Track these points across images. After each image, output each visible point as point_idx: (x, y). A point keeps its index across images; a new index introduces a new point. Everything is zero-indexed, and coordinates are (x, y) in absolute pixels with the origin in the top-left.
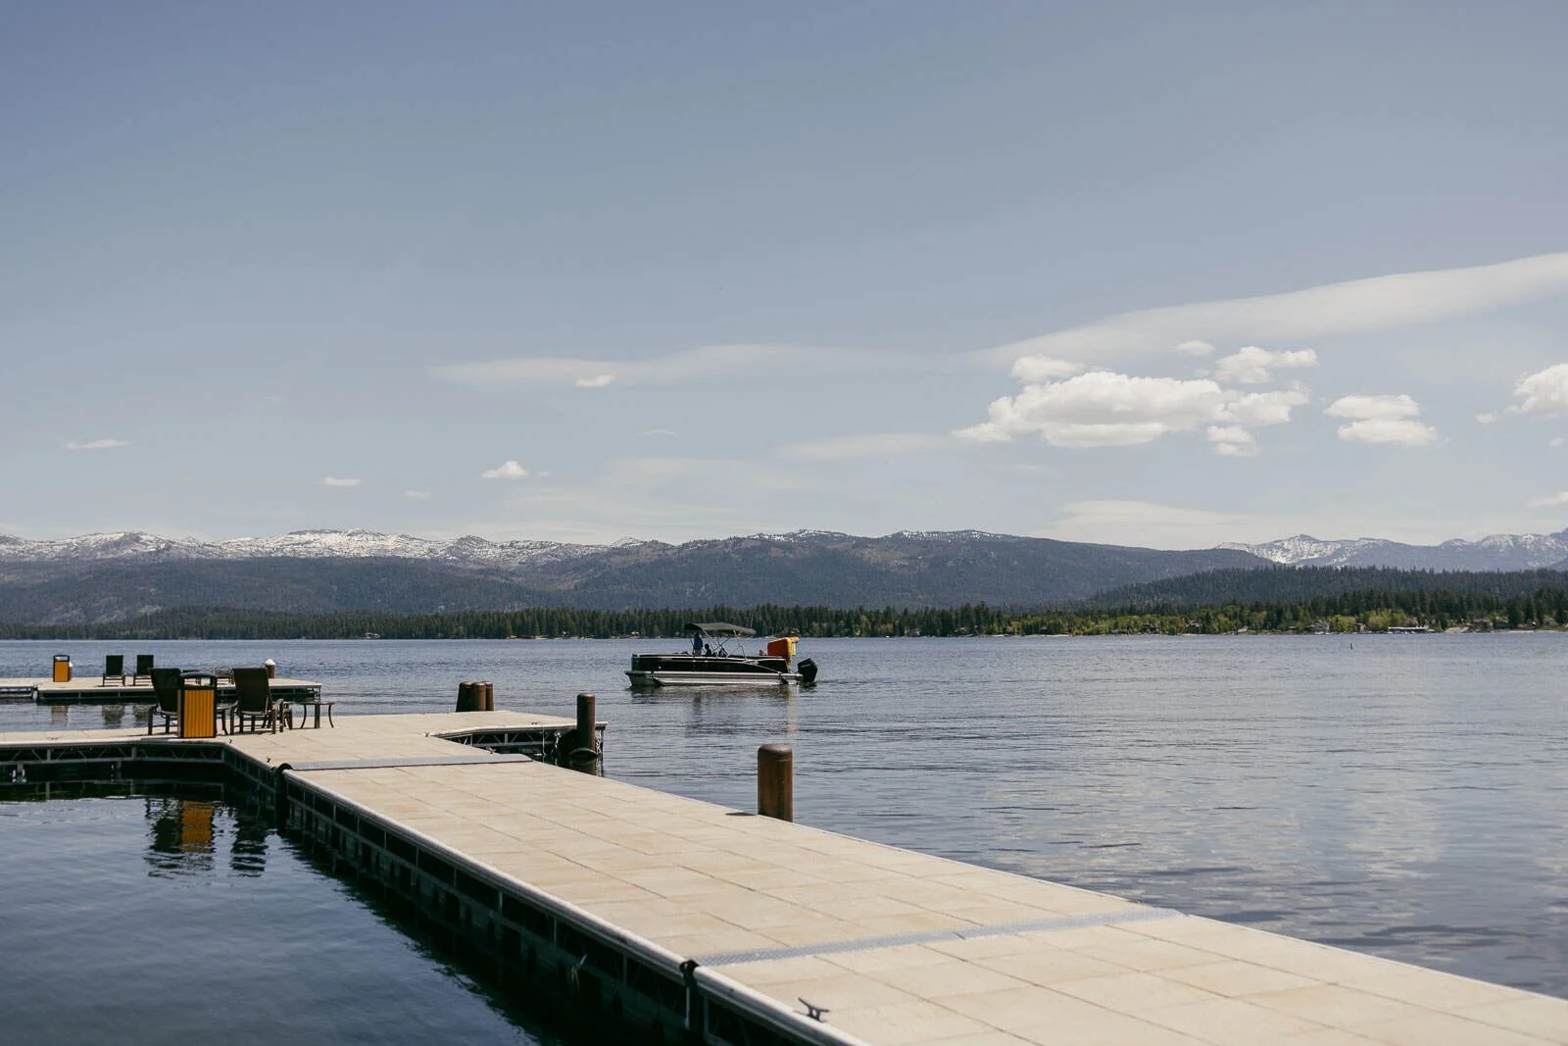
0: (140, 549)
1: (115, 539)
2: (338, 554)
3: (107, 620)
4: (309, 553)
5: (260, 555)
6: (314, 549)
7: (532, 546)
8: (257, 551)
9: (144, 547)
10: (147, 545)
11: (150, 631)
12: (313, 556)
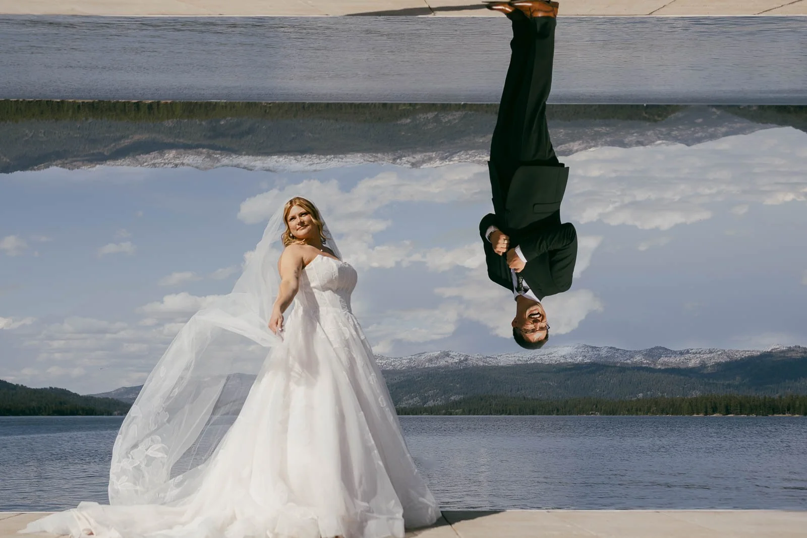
0: (410, 159)
1: (425, 164)
2: (292, 157)
3: (428, 115)
4: (310, 158)
5: (340, 156)
6: (307, 160)
7: (162, 164)
8: (342, 159)
9: (408, 160)
10: (407, 161)
11: (404, 108)
12: (308, 156)
